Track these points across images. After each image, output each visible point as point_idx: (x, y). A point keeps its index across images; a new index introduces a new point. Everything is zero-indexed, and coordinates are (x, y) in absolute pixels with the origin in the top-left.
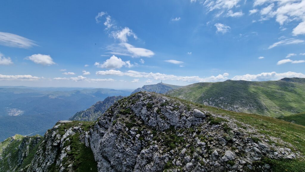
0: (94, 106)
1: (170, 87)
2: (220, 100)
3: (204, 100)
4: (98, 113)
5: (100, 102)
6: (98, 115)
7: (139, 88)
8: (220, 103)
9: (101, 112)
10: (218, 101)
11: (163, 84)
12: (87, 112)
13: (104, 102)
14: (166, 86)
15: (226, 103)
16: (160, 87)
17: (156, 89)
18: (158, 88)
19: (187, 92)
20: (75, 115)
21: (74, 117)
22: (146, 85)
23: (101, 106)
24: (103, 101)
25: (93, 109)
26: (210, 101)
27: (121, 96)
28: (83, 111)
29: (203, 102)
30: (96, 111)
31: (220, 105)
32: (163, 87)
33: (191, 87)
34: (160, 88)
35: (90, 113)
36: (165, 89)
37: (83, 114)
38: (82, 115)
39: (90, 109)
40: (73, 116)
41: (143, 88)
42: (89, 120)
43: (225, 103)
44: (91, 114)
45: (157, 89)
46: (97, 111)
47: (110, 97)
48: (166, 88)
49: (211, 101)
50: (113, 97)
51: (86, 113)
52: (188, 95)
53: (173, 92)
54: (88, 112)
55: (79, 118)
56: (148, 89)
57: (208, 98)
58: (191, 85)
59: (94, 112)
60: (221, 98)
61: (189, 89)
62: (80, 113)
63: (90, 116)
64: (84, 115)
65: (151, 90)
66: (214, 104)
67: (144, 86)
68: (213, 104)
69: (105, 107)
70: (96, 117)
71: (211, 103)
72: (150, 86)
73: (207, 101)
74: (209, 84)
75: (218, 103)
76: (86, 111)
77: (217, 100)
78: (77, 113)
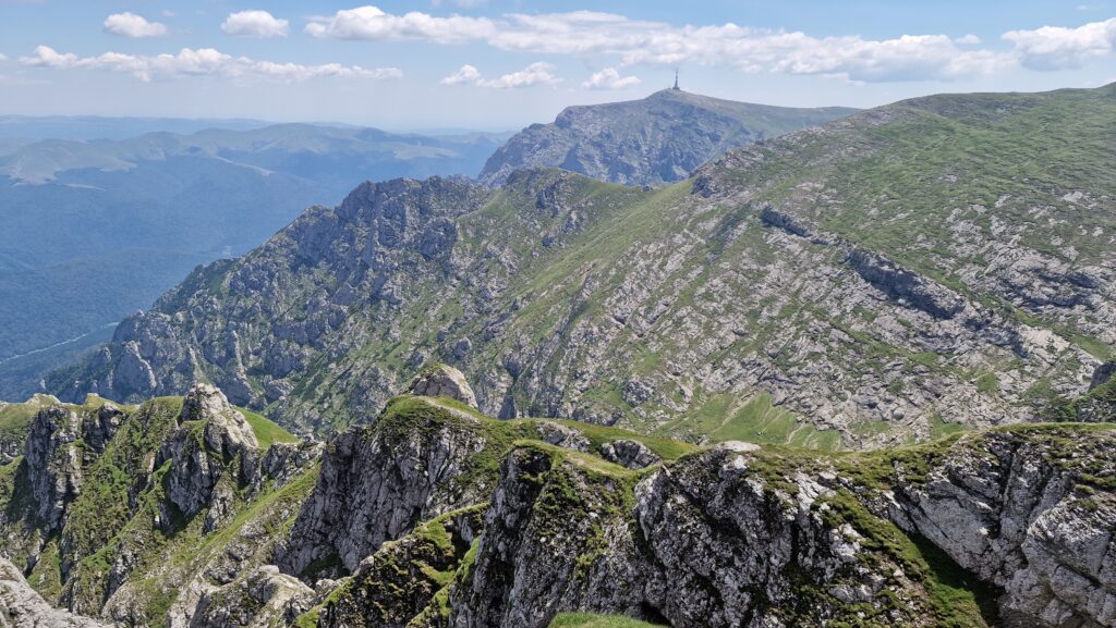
0: (289, 233)
1: (726, 120)
2: (1061, 211)
3: (955, 212)
4: (318, 274)
5: (318, 213)
6: (317, 284)
7: (535, 127)
8: (1057, 232)
9: (333, 268)
10: (1045, 219)
11: (685, 95)
12: (254, 270)
13: (345, 215)
14: (702, 111)
15: (1098, 232)
16: (666, 116)
17: (643, 133)
18: (656, 124)
19: (852, 155)
20: (185, 283)
21: (181, 293)
22: (581, 108)
23: (328, 237)
24: (339, 204)
25: (285, 251)
26: (994, 218)
27: (439, 179)
28: (228, 264)
29: (950, 219)
30: (301, 263)
31: (1057, 242)
32: (683, 117)
33: (875, 123)
34: (664, 124)
35: (271, 276)
36: (700, 133)
37: (229, 276)
38: (226, 283)
39: (268, 249)
40: (176, 291)
41: (561, 122)
42: (268, 313)
43: (1090, 227)
44: (279, 279)
45: (649, 130)
46: (310, 263)
47: (378, 185)
48: (703, 126)
49: (1002, 217)
50: (392, 183)
51: (246, 273)
52: (853, 179)
53: (759, 157)
54: (256, 268)
55: (211, 302)
56: (593, 130)
57: (982, 196)
58: (879, 109)
59: (294, 269)
60: (1068, 198)
61: (866, 139)
62: (213, 273)
63: (271, 289)
64: (241, 284)
65: (609, 136)
66: (1017, 237)
67: (569, 111)
68: (1013, 233)
69: (351, 240)
70: (305, 295)
71: (997, 227)
72: (603, 115)
73: (973, 215)
74: (998, 105)
75: (1045, 231)
76: (248, 260)
77: (1037, 212)
78: (198, 269)
